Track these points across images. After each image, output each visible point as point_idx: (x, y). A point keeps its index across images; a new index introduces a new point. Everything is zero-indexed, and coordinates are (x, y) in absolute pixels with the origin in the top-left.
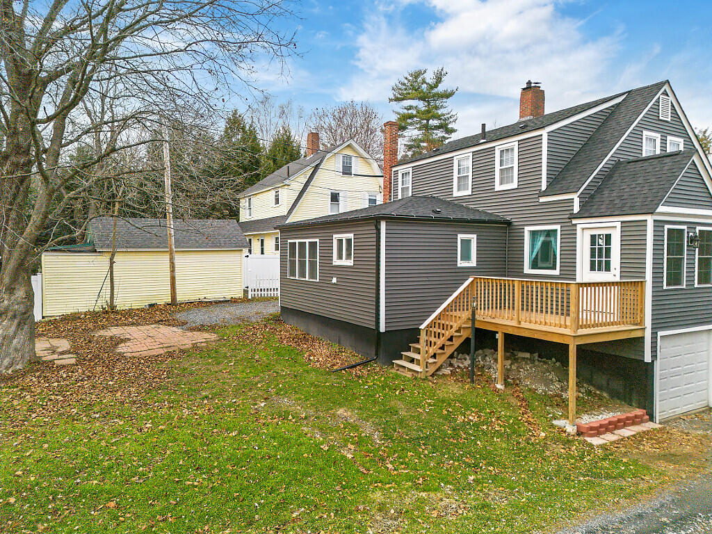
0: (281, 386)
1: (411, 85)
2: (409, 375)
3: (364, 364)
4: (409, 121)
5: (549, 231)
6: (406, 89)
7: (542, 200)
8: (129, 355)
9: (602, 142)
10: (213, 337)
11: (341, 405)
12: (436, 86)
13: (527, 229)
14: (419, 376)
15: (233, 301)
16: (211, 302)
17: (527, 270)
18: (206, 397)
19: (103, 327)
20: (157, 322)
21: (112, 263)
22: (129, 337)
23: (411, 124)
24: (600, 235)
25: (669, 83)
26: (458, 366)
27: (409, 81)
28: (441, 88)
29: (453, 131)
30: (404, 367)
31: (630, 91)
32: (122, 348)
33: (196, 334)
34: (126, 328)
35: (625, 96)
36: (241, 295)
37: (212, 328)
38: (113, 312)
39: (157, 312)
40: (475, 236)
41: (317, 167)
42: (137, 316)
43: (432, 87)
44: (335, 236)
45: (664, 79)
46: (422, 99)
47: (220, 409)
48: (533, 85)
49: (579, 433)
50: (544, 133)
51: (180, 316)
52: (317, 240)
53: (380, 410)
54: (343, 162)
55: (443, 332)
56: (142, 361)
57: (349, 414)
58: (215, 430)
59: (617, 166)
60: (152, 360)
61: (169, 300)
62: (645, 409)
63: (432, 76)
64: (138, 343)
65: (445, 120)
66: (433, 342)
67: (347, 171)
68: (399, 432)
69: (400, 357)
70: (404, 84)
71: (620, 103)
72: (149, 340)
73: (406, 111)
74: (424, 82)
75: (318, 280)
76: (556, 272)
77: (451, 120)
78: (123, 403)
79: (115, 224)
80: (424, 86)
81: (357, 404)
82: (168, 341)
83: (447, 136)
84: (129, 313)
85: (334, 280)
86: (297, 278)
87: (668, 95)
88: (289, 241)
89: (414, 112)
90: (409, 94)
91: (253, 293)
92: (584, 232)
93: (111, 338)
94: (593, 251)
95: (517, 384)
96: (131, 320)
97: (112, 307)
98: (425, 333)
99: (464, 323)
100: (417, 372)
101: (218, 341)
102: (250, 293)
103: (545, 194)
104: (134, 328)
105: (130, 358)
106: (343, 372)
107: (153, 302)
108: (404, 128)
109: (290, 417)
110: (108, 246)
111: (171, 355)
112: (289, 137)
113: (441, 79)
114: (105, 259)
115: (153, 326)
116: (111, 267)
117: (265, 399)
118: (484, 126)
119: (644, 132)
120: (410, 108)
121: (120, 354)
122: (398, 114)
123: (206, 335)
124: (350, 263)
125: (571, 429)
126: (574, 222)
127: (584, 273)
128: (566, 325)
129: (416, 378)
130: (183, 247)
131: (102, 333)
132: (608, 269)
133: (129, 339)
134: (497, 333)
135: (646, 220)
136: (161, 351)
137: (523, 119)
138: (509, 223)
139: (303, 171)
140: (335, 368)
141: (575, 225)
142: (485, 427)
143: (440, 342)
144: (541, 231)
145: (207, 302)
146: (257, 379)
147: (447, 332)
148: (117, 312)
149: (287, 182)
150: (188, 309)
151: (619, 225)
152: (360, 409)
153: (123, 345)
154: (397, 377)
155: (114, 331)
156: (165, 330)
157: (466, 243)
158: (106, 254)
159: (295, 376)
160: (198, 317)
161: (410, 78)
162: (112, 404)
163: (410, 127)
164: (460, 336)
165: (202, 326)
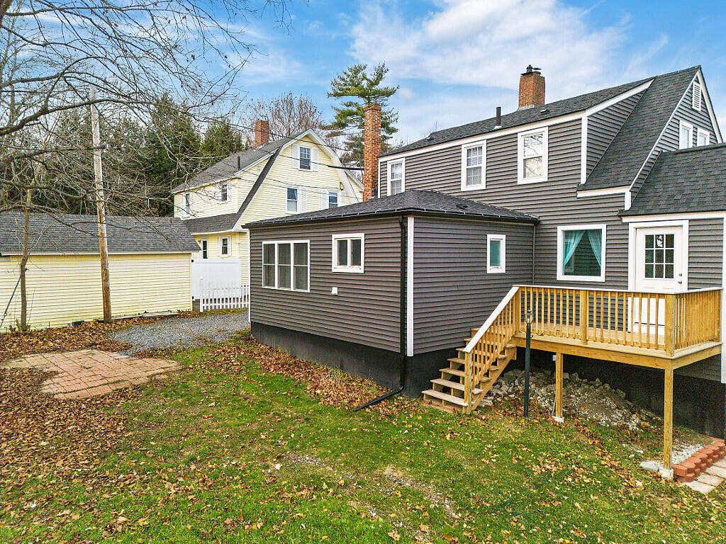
0: (293, 435)
1: (351, 81)
2: (449, 410)
3: (389, 397)
4: (349, 118)
5: (586, 231)
6: (345, 85)
7: (580, 195)
8: (61, 396)
9: (640, 130)
10: (173, 365)
11: (386, 462)
12: (377, 83)
13: (560, 229)
14: (463, 412)
15: (182, 315)
16: (154, 318)
17: (560, 276)
18: (193, 459)
19: (15, 356)
20: (90, 346)
21: (23, 270)
22: (54, 369)
23: (351, 122)
24: (659, 236)
25: (701, 69)
26: (497, 394)
27: (348, 76)
28: (382, 86)
29: (394, 130)
30: (441, 400)
31: (655, 78)
32: (48, 387)
33: (149, 361)
34: (46, 355)
35: (650, 82)
36: (189, 307)
37: (168, 353)
38: (26, 334)
39: (85, 332)
40: (504, 237)
41: (272, 159)
42: (60, 339)
43: (372, 84)
44: (334, 236)
45: (696, 65)
46: (362, 95)
47: (218, 480)
48: (533, 71)
49: (677, 478)
50: (584, 116)
51: (121, 337)
52: (308, 241)
53: (438, 466)
54: (301, 154)
55: (488, 354)
56: (83, 406)
57: (401, 474)
58: (228, 521)
59: (662, 157)
60: (96, 403)
61: (101, 316)
62: (723, 438)
63: (374, 72)
64: (71, 378)
65: (386, 119)
66: (478, 368)
67: (305, 164)
68: (474, 497)
69: (430, 387)
70: (343, 80)
71: (647, 90)
72: (85, 373)
73: (345, 108)
74: (364, 78)
75: (309, 291)
76: (601, 279)
77: (392, 119)
78: (68, 478)
79: (27, 221)
80: (364, 83)
81: (404, 457)
82: (112, 374)
83: (388, 135)
84: (49, 334)
85: (335, 291)
86: (292, 289)
87: (698, 82)
88: (264, 242)
89: (355, 109)
90: (349, 90)
91: (205, 305)
92: (638, 231)
93: (30, 371)
94: (649, 253)
95: (574, 415)
96: (51, 344)
97: (24, 326)
98: (471, 357)
99: (508, 343)
100: (461, 407)
101: (182, 370)
102: (201, 305)
103: (584, 188)
104: (58, 356)
105: (64, 401)
106: (367, 410)
107: (79, 319)
108: (343, 126)
109: (325, 486)
110: (17, 249)
111: (122, 393)
112: (227, 128)
113: (382, 76)
114: (15, 265)
115: (84, 351)
116: (23, 277)
117: (278, 458)
118: (499, 109)
119: (681, 121)
120: (350, 104)
121: (48, 396)
122: (338, 110)
123: (163, 363)
124: (359, 269)
125: (667, 474)
126: (625, 220)
127: (637, 280)
128: (658, 346)
129: (459, 414)
130: (117, 251)
131: (14, 363)
132: (670, 275)
133: (57, 373)
134: (555, 354)
135: (723, 219)
136: (107, 390)
137: (524, 108)
138: (536, 223)
139: (256, 163)
140: (355, 405)
141: (627, 224)
142: (570, 479)
143: (485, 368)
144: (576, 231)
145: (149, 318)
146: (255, 427)
147: (492, 354)
148: (31, 334)
149: (238, 174)
150: (128, 328)
151: (686, 224)
152: (412, 465)
153: (49, 381)
154: (435, 413)
155: (31, 361)
156: (101, 357)
157: (495, 244)
158: (14, 260)
159: (307, 419)
160: (145, 338)
161: (350, 73)
162: (54, 481)
163: (350, 125)
164: (505, 359)
165: (154, 350)
